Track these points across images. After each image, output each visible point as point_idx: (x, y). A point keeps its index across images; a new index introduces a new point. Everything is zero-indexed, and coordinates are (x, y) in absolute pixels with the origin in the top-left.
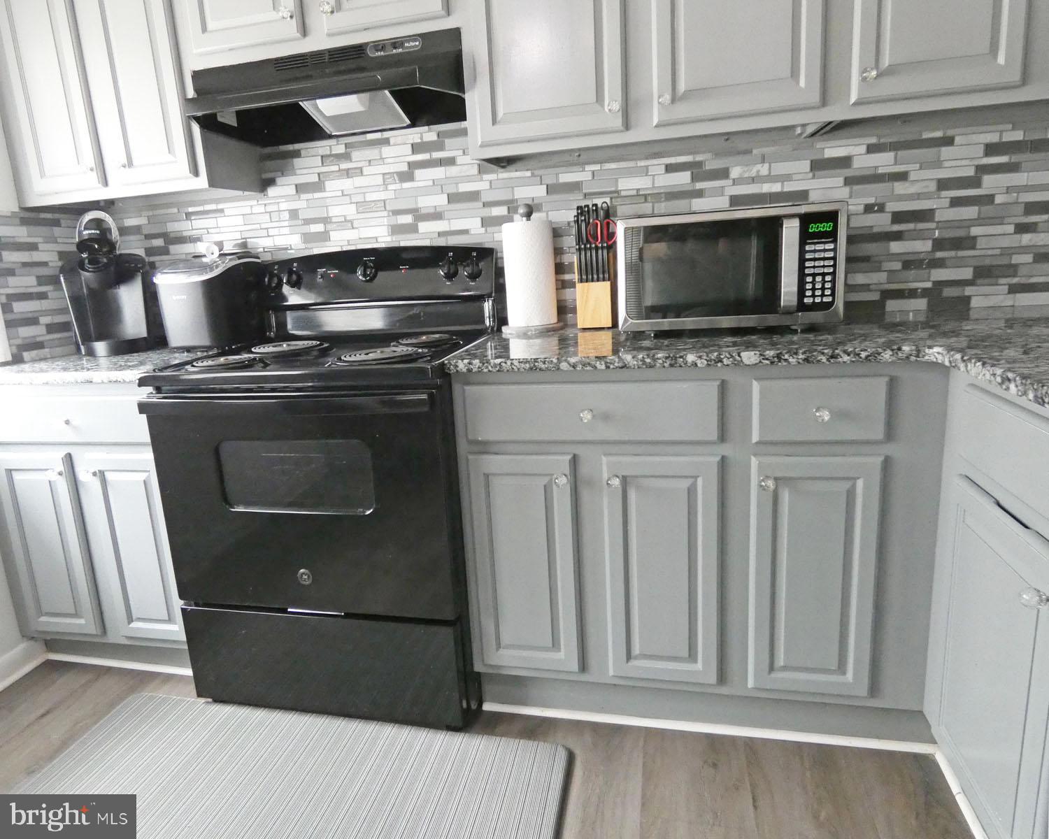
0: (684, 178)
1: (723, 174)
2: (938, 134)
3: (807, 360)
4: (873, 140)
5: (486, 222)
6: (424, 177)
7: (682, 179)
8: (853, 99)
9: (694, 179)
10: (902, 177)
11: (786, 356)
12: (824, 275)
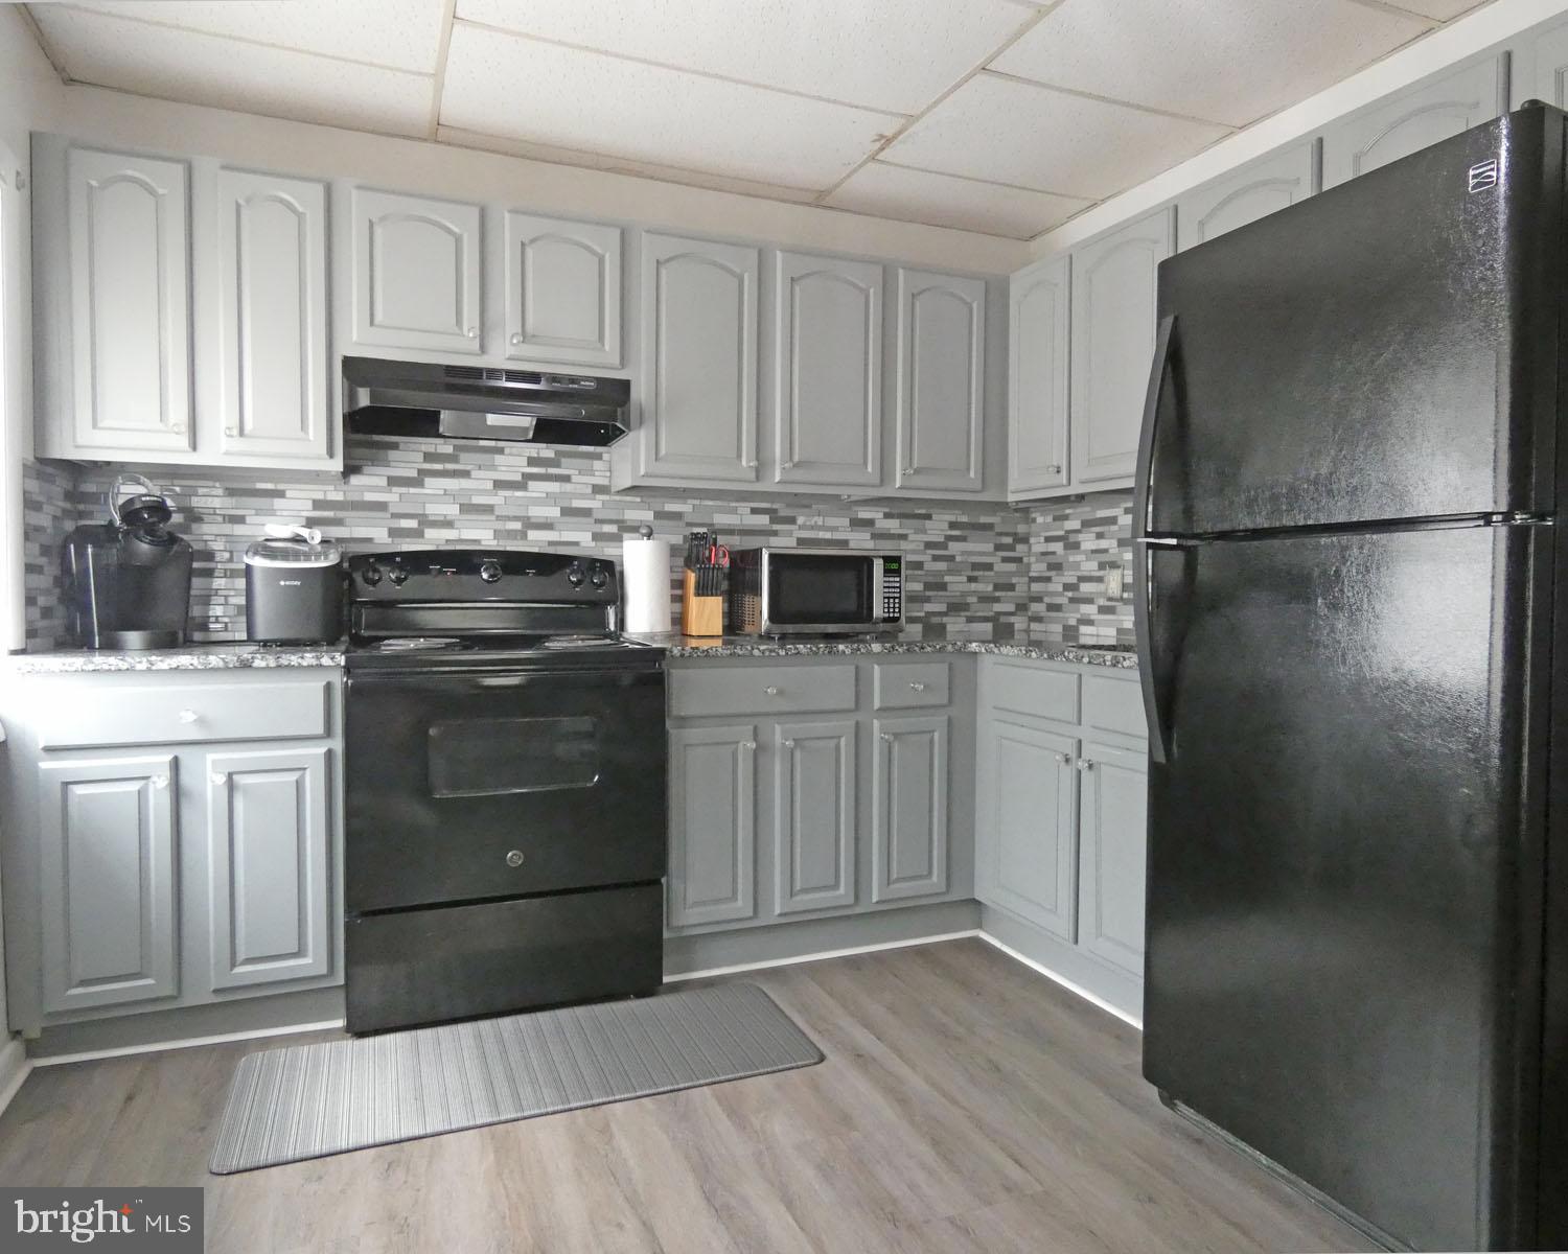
0: (764, 520)
1: (792, 520)
2: (923, 511)
3: (908, 650)
4: (887, 510)
5: (596, 537)
6: (537, 488)
7: (763, 520)
8: (898, 485)
9: (772, 521)
10: (904, 537)
11: (897, 648)
12: (895, 598)
